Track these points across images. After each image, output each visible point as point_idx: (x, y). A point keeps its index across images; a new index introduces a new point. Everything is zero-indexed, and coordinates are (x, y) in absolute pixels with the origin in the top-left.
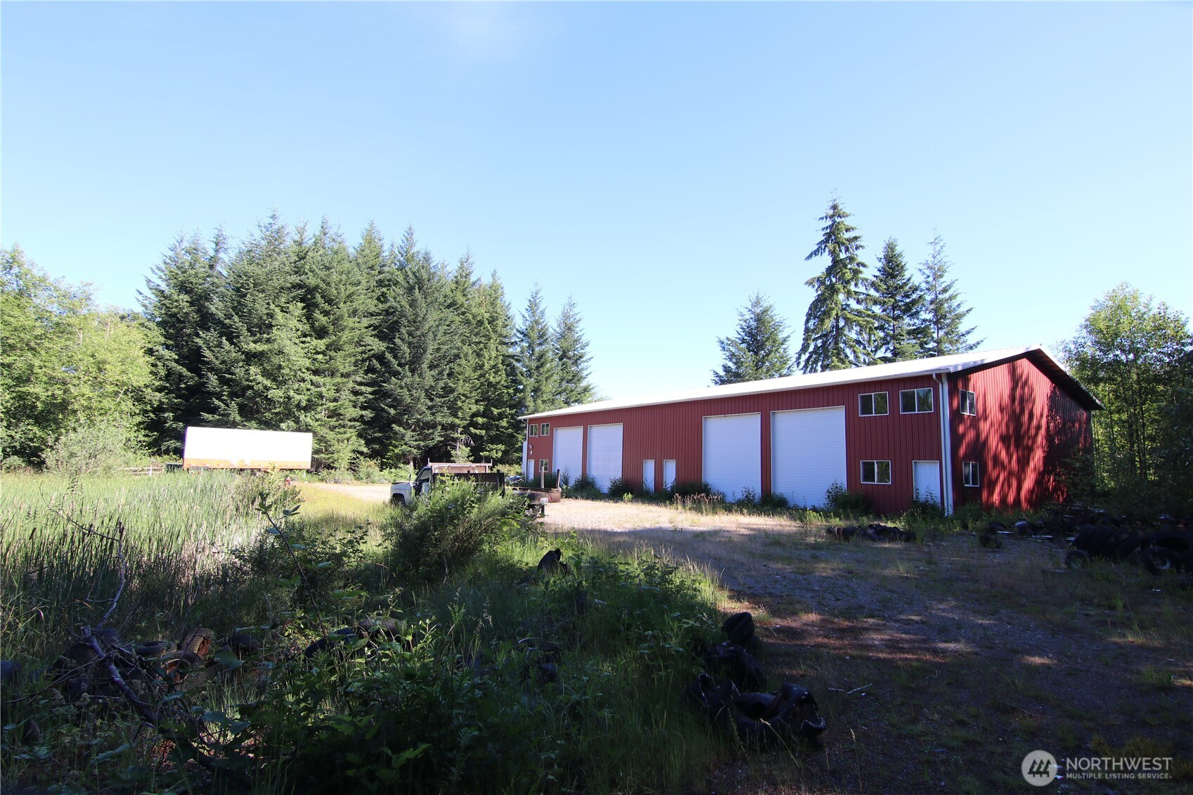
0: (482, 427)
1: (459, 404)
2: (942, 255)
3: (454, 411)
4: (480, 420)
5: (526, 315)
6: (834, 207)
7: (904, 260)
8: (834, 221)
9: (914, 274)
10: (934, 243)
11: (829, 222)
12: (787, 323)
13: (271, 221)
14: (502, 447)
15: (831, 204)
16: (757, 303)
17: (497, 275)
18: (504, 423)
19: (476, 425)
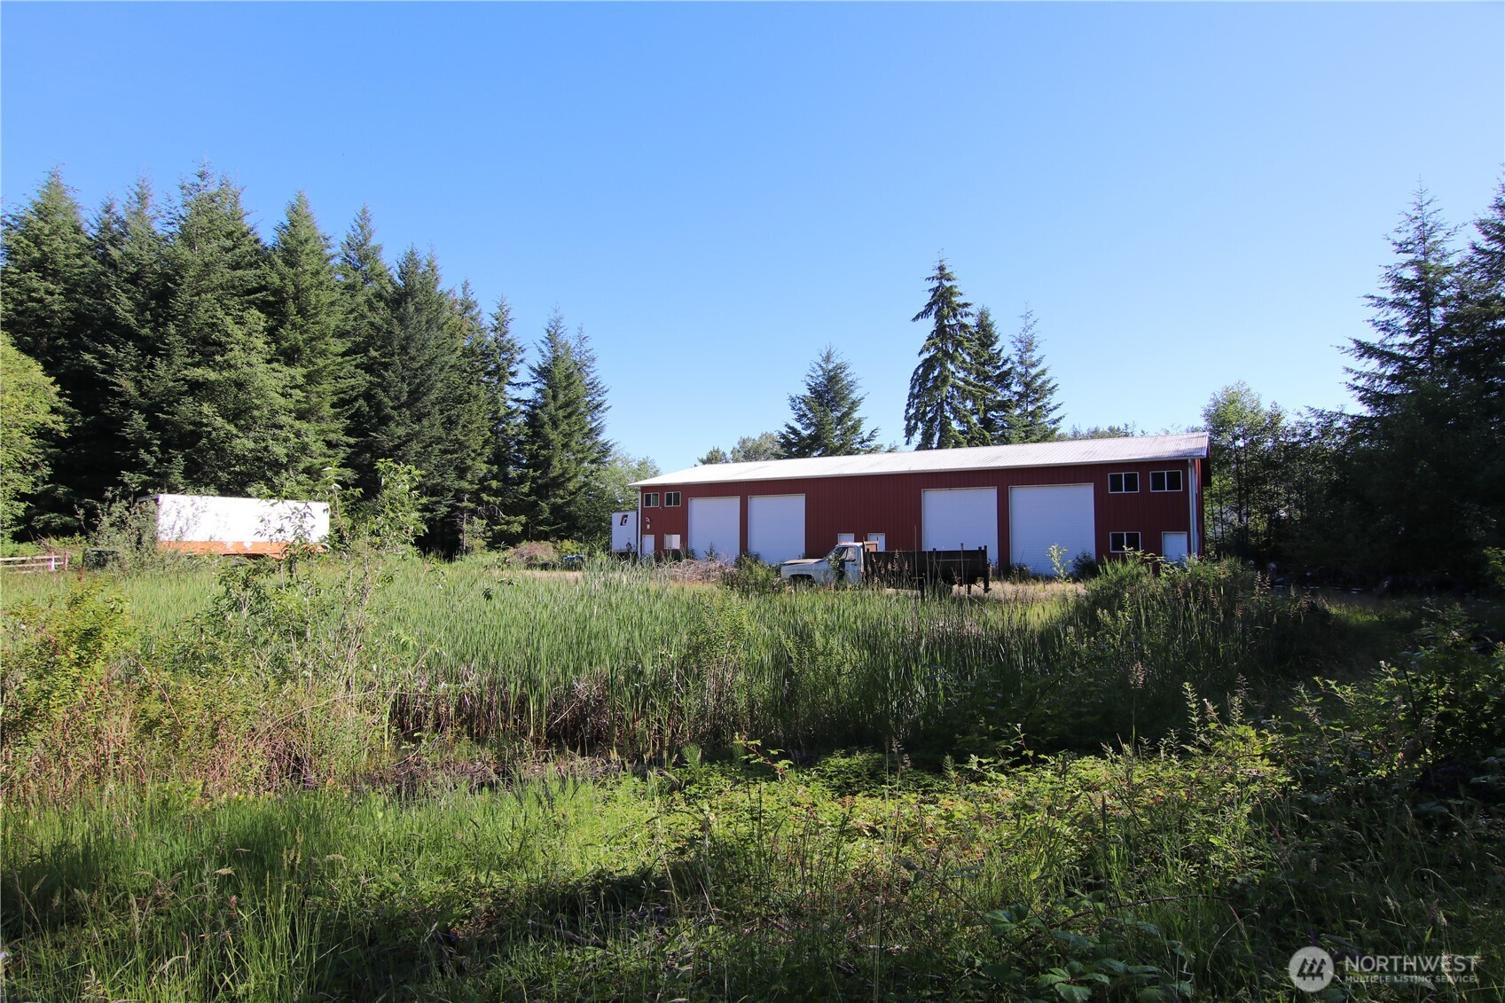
0: (496, 493)
1: (469, 462)
2: (1035, 329)
3: (462, 472)
4: (494, 484)
5: (545, 349)
6: (941, 269)
7: (996, 330)
8: (941, 283)
9: (1006, 347)
10: (1026, 317)
11: (935, 284)
12: (859, 383)
13: (198, 180)
14: (523, 518)
15: (938, 264)
16: (827, 359)
17: (470, 287)
18: (525, 488)
19: (488, 490)
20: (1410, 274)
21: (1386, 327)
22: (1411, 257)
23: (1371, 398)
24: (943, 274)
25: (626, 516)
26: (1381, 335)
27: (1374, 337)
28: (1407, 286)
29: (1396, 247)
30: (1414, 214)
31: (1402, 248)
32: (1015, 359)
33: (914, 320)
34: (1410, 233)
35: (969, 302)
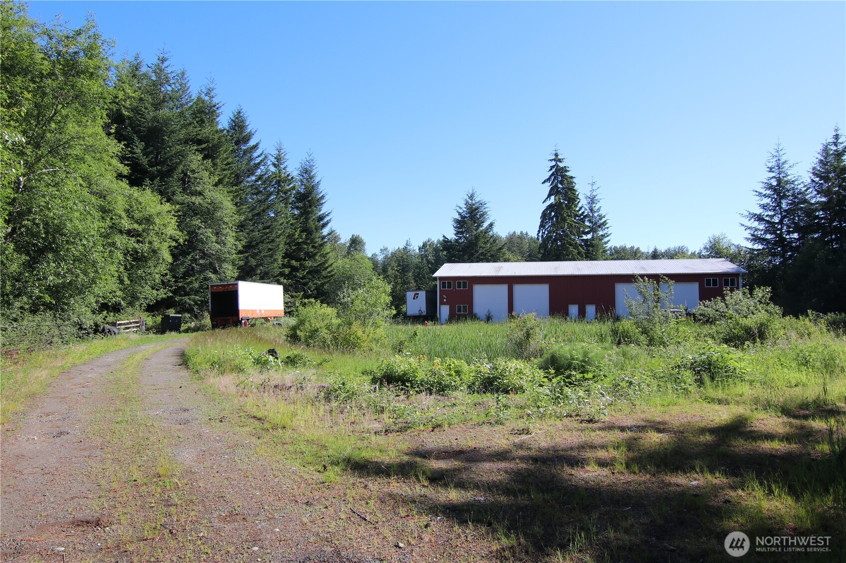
2: (597, 192)
6: (556, 155)
8: (556, 163)
10: (593, 185)
16: (471, 197)
20: (774, 183)
21: (764, 207)
22: (773, 174)
23: (756, 239)
24: (557, 159)
25: (418, 294)
26: (761, 210)
27: (759, 211)
28: (771, 187)
29: (768, 170)
30: (775, 154)
31: (771, 170)
32: (587, 207)
33: (543, 183)
34: (773, 163)
35: (573, 176)
